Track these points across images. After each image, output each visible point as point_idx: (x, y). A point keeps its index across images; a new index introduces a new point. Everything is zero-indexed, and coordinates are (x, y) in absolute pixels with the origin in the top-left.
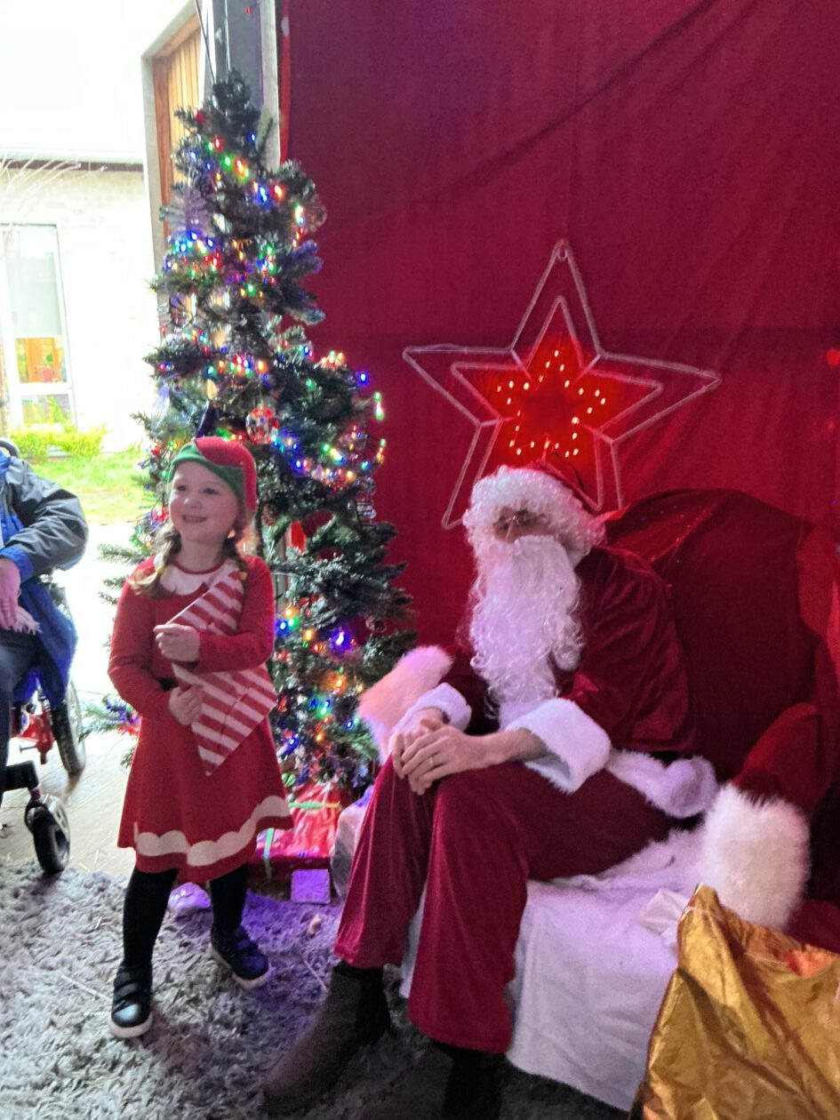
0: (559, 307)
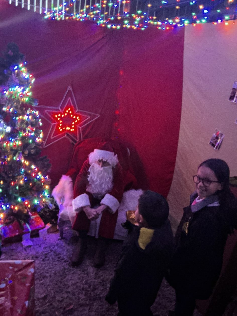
0: (69, 100)
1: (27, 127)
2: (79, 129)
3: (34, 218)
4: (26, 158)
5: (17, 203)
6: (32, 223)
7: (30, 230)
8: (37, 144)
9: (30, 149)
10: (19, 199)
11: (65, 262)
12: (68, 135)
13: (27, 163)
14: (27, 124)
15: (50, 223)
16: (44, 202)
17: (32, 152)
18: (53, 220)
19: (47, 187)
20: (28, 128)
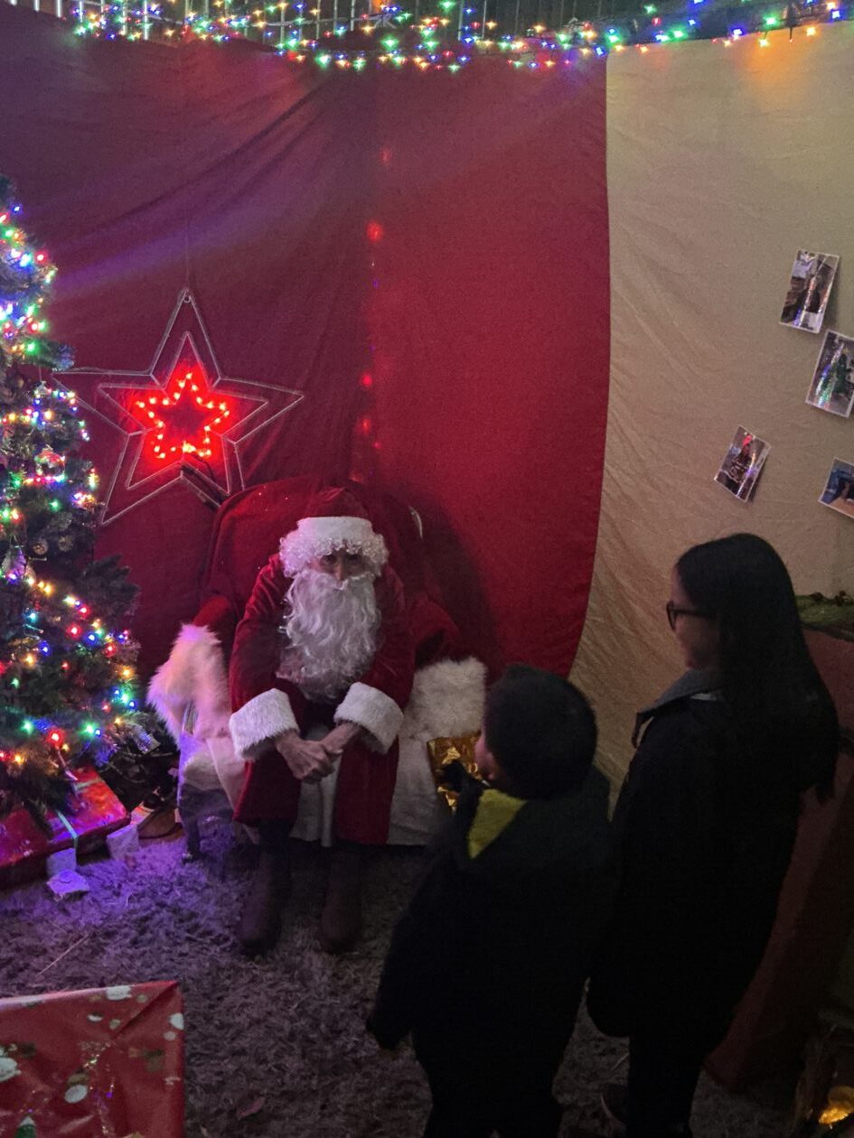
0: (187, 342)
1: (38, 452)
2: (230, 446)
3: (85, 791)
4: (42, 572)
5: (21, 741)
6: (81, 809)
7: (75, 836)
8: (78, 512)
9: (53, 534)
10: (28, 726)
11: (216, 942)
12: (188, 472)
13: (47, 589)
14: (38, 442)
15: (146, 805)
16: (119, 730)
17: (63, 544)
18: (155, 792)
19: (127, 673)
20: (41, 457)
